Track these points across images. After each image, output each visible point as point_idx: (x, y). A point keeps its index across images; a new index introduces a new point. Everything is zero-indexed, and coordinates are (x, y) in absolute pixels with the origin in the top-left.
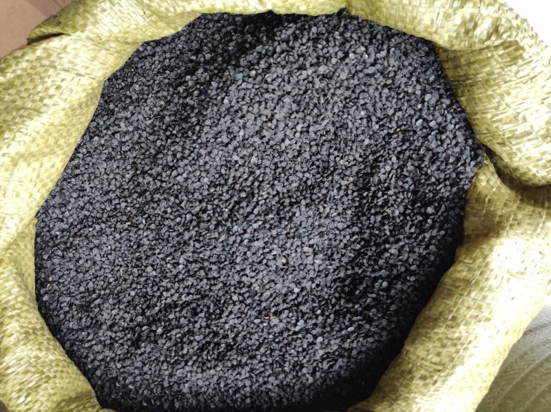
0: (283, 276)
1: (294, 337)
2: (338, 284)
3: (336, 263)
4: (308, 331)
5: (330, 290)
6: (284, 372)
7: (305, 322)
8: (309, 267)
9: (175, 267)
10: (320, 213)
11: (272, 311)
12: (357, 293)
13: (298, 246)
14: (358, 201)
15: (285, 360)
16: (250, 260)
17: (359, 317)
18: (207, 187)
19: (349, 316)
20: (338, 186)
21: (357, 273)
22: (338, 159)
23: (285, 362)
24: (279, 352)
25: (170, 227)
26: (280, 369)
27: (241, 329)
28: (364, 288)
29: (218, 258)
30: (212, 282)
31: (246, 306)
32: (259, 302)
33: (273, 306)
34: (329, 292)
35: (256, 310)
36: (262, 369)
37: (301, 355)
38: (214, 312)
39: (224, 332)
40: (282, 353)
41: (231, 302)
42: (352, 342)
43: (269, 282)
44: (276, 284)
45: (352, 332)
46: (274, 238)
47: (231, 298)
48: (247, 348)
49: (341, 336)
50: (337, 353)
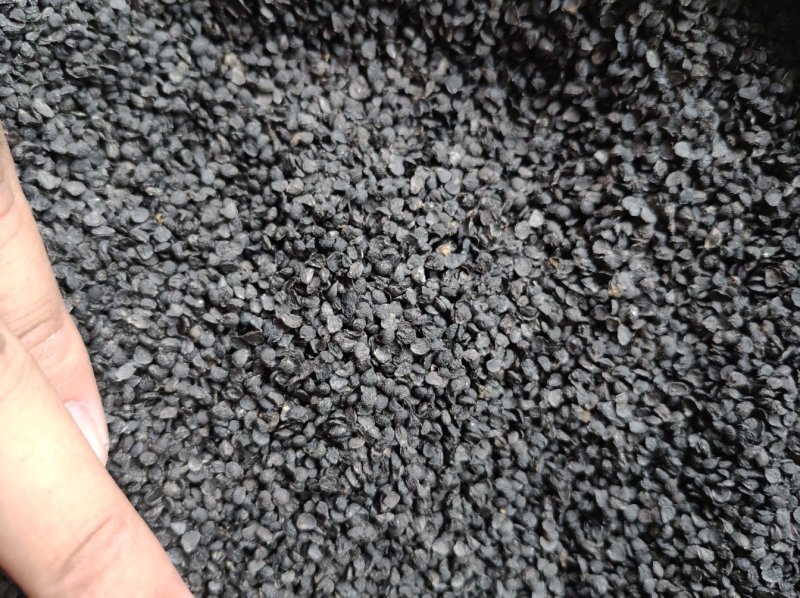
0: (494, 253)
1: (673, 227)
2: (524, 106)
3: (464, 108)
4: (658, 187)
5: (540, 127)
6: (775, 262)
7: (628, 193)
8: (471, 180)
9: (462, 567)
10: (316, 141)
11: (594, 289)
12: (547, 46)
13: (406, 207)
14: (290, 37)
15: (740, 257)
16: (439, 345)
17: (619, 36)
18: (218, 463)
19: (614, 69)
20: (245, 93)
21: (494, 49)
22: (167, 88)
23: (749, 257)
24: (718, 275)
25: (342, 578)
26: (768, 274)
27: (645, 386)
28: (535, 27)
29: (432, 443)
30: (507, 462)
31: (578, 366)
32: (569, 329)
33: (582, 286)
34: (543, 131)
35: (590, 339)
36: (769, 326)
37: (727, 209)
38: (592, 461)
39: (652, 435)
40: (722, 266)
41: (565, 411)
42: (691, 54)
43: (510, 296)
44: (516, 277)
45: (663, 56)
46: (375, 271)
47: (554, 411)
48: (704, 369)
49: (673, 89)
50: (724, 104)
